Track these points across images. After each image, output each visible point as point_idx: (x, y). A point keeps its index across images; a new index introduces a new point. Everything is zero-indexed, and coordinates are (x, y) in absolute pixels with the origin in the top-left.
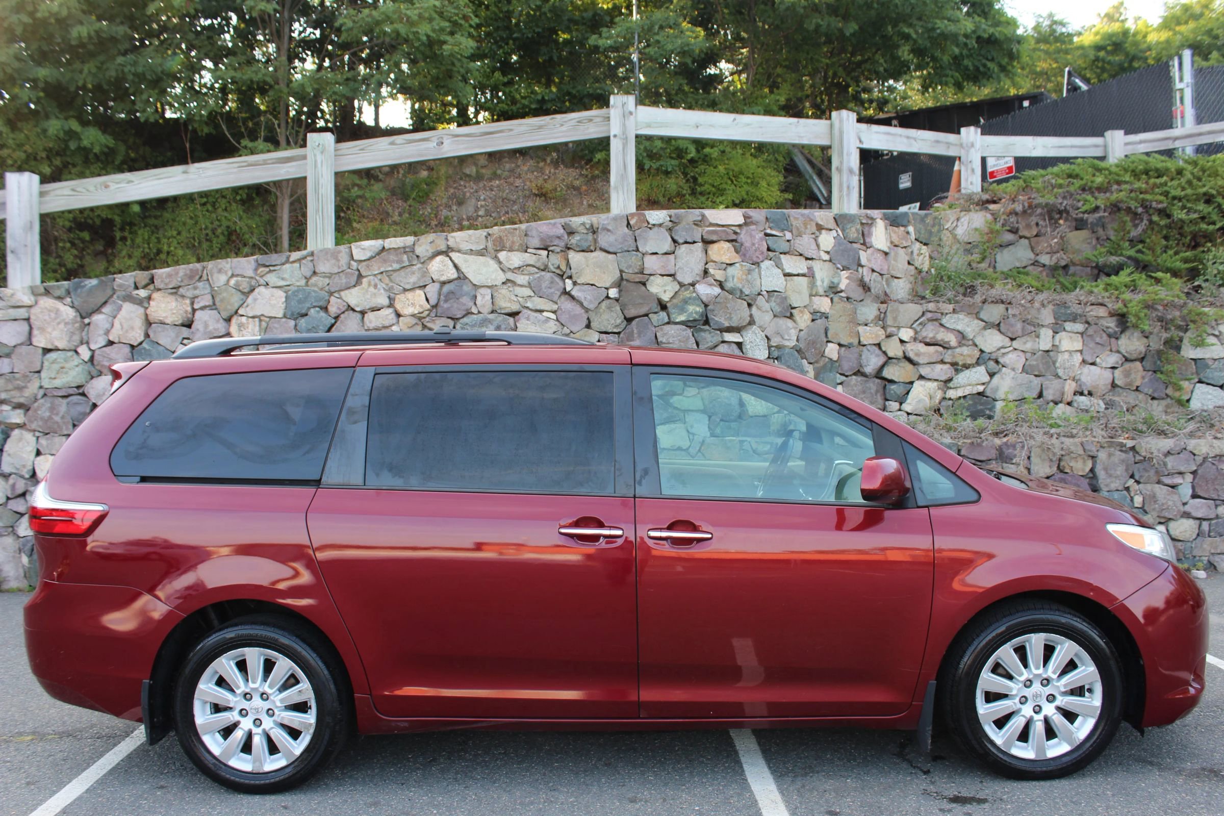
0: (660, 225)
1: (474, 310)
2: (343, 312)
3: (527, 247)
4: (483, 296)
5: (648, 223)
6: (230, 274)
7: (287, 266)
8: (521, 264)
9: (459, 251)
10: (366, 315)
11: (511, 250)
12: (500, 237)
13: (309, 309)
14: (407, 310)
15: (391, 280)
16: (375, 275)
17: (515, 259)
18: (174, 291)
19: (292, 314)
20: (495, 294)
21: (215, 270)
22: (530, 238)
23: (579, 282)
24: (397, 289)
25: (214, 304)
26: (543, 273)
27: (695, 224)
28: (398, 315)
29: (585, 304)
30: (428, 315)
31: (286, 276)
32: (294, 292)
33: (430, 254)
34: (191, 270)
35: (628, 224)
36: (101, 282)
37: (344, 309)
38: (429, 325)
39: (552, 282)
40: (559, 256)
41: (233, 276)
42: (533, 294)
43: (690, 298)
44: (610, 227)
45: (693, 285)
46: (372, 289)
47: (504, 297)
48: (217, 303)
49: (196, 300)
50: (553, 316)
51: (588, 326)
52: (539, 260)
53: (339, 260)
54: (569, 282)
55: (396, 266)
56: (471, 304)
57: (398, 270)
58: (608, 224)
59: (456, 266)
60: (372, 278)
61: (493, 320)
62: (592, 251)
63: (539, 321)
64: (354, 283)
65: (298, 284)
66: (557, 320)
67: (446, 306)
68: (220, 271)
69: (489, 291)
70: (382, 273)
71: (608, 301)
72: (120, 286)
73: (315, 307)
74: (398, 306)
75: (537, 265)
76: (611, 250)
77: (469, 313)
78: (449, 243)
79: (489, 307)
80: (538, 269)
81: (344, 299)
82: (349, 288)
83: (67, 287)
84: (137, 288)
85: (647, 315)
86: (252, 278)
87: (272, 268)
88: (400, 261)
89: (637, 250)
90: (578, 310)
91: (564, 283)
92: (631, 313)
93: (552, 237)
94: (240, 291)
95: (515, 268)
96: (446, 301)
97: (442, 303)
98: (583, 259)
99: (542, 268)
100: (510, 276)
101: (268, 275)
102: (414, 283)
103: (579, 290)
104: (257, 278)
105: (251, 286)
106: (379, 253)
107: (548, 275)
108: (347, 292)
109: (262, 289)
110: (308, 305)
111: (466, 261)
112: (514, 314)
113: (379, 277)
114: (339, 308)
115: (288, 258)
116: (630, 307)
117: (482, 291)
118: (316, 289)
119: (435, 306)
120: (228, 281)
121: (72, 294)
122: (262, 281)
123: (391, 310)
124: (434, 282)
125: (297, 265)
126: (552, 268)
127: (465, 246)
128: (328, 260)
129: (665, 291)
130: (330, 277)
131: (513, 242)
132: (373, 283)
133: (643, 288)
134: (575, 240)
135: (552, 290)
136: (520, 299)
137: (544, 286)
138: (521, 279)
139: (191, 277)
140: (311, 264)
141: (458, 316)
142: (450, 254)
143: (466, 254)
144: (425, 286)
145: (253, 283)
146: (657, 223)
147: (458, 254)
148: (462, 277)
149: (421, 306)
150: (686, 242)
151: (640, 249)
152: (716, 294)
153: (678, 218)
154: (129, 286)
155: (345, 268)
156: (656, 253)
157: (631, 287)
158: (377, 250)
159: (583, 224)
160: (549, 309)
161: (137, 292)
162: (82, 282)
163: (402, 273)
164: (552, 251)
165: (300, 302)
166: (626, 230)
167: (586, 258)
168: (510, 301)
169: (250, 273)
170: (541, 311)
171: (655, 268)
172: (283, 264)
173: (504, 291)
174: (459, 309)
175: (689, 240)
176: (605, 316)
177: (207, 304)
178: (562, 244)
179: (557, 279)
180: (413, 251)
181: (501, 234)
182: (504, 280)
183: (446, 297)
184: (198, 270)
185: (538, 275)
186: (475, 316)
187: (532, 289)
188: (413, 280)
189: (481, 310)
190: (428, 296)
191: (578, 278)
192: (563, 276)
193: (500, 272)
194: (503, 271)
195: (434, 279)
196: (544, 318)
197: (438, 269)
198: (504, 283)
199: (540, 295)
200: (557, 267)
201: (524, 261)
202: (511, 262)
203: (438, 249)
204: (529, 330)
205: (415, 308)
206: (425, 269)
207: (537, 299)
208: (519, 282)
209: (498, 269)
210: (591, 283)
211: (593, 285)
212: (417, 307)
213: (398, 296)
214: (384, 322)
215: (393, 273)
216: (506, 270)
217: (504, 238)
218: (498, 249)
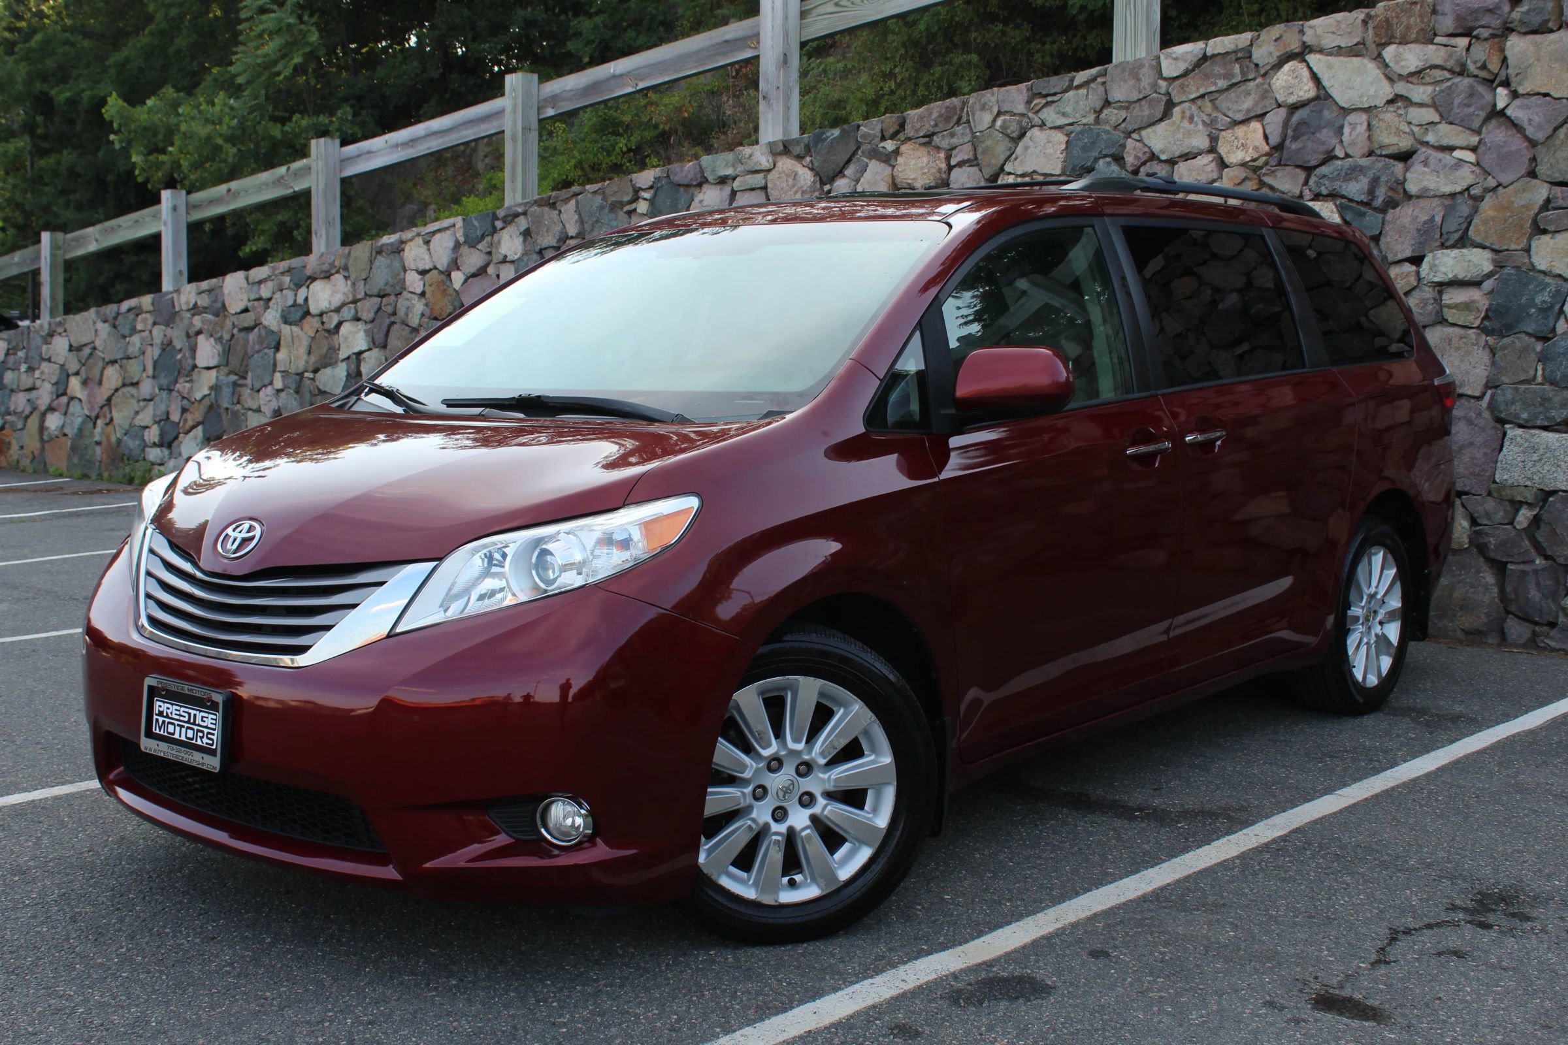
1: (1339, 153)
2: (1144, 163)
3: (1435, 35)
4: (1353, 126)
6: (995, 110)
7: (1071, 93)
8: (1421, 65)
9: (1321, 51)
10: (1176, 167)
11: (1404, 42)
12: (1387, 20)
13: (1096, 160)
14: (1235, 157)
15: (1216, 108)
16: (1193, 100)
17: (1410, 57)
18: (927, 139)
19: (1073, 169)
20: (1374, 122)
21: (977, 106)
22: (1439, 17)
23: (1521, 90)
24: (1223, 121)
25: (976, 158)
26: (1457, 80)
28: (1222, 165)
29: (1530, 131)
30: (1266, 163)
31: (1068, 110)
32: (1077, 134)
33: (1273, 60)
34: (947, 108)
36: (843, 132)
37: (1144, 158)
38: (1266, 179)
39: (1471, 96)
40: (1487, 45)
41: (999, 114)
42: (1437, 119)
46: (1186, 124)
47: (1388, 127)
48: (980, 157)
49: (954, 152)
50: (1470, 157)
51: (1532, 174)
52: (1450, 56)
53: (1139, 80)
54: (1502, 92)
55: (1222, 84)
56: (1334, 141)
57: (1227, 90)
59: (1315, 78)
60: (1187, 105)
61: (1369, 168)
62: (1551, 31)
63: (1445, 166)
64: (1159, 116)
65: (1084, 121)
66: (1478, 164)
67: (1294, 146)
68: (983, 107)
69: (1364, 117)
70: (1202, 96)
72: (864, 136)
73: (1106, 156)
74: (1222, 149)
75: (1449, 65)
77: (1330, 157)
78: (1305, 38)
79: (1361, 147)
80: (1451, 71)
81: (1146, 141)
82: (1153, 124)
83: (806, 140)
84: (883, 139)
86: (1023, 115)
87: (1050, 99)
88: (1227, 76)
90: (1517, 143)
91: (1495, 96)
93: (1476, 11)
94: (1008, 136)
95: (1412, 74)
96: (1295, 138)
97: (1288, 141)
98: (1531, 48)
99: (1458, 70)
100: (1401, 88)
101: (1045, 110)
102: (1249, 110)
103: (1521, 107)
104: (1030, 115)
105: (1022, 128)
106: (1198, 64)
107: (1467, 81)
108: (1149, 130)
109: (1035, 132)
110: (1095, 154)
111: (1330, 67)
112: (1405, 157)
113: (1199, 102)
114: (1136, 157)
115: (1072, 81)
117: (1352, 118)
118: (1108, 128)
119: (1279, 148)
120: (994, 121)
121: (812, 150)
122: (1036, 120)
123: (1210, 157)
124: (1279, 106)
125: (1083, 91)
126: (1472, 68)
127: (1329, 42)
128: (1125, 81)
130: (1127, 108)
131: (1408, 28)
132: (1188, 114)
134: (1519, 13)
135: (1472, 109)
136: (1416, 129)
137: (1457, 101)
138: (1420, 93)
139: (947, 119)
140: (1101, 89)
141: (1313, 163)
142: (1307, 57)
143: (1331, 54)
144: (1265, 114)
145: (1025, 121)
147: (1318, 56)
148: (1323, 96)
149: (1256, 148)
154: (875, 136)
155: (1148, 92)
158: (1195, 59)
160: (1464, 144)
161: (882, 144)
162: (824, 133)
163: (1232, 94)
164: (1477, 37)
165: (1085, 149)
167: (1535, 44)
168: (1399, 132)
169: (1020, 108)
170: (1452, 149)
172: (1065, 91)
173: (1389, 116)
174: (1315, 152)
176: (1564, 153)
177: (966, 158)
178: (1496, 23)
179: (1481, 89)
180: (1250, 57)
182: (1390, 97)
183: (1295, 131)
184: (955, 107)
185: (1449, 84)
186: (1339, 162)
187: (1437, 110)
188: (1247, 104)
189: (1350, 152)
190: (1267, 132)
191: (1520, 84)
192: (1492, 81)
193: (1385, 83)
194: (1390, 80)
195: (1280, 101)
196: (1453, 162)
197: (1283, 84)
198: (1390, 102)
199: (1451, 119)
200: (1484, 67)
201: (1426, 60)
202: (1403, 63)
203: (1288, 49)
204: (1425, 183)
205: (1246, 152)
206: (1266, 86)
207: (1444, 128)
208: (1416, 98)
209: (1382, 77)
210: (1543, 91)
211: (1546, 95)
212: (1250, 150)
213: (1223, 133)
214: (1199, 178)
215: (1217, 95)
216: (1395, 78)
217: (1395, 21)
218: (1384, 41)
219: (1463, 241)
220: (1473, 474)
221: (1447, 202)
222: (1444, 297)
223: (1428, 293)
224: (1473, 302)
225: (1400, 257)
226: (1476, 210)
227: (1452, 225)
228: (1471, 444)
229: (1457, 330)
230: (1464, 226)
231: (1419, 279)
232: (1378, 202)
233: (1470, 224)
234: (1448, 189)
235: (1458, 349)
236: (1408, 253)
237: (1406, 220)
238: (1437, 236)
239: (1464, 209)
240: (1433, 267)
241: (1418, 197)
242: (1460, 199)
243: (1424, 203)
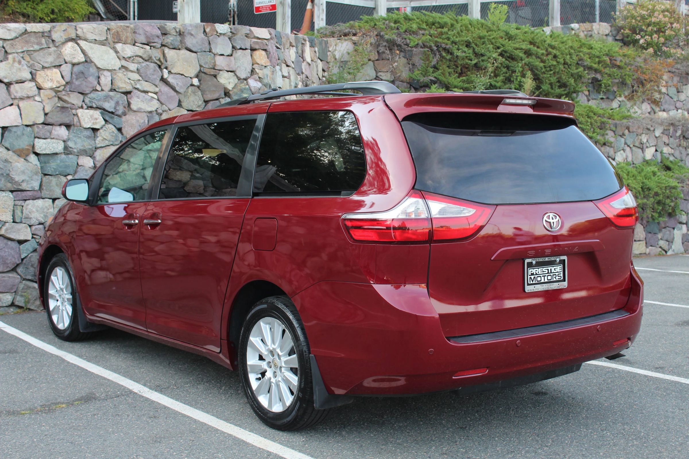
0: (224, 34)
1: (99, 88)
3: (136, 42)
4: (105, 77)
5: (217, 32)
8: (132, 54)
9: (86, 40)
11: (125, 43)
12: (118, 32)
14: (48, 85)
15: (32, 59)
16: (18, 53)
17: (128, 50)
20: (114, 77)
22: (137, 35)
23: (172, 71)
24: (38, 66)
26: (148, 63)
27: (246, 36)
28: (39, 88)
29: (177, 89)
30: (63, 90)
33: (63, 40)
35: (205, 31)
38: (66, 98)
39: (154, 71)
40: (158, 51)
42: (141, 79)
43: (245, 89)
44: (193, 33)
45: (246, 79)
46: (16, 64)
47: (121, 79)
50: (155, 96)
51: (180, 106)
52: (145, 52)
54: (165, 71)
55: (36, 47)
56: (96, 83)
57: (38, 51)
58: (192, 30)
59: (83, 52)
60: (16, 54)
61: (113, 97)
62: (179, 49)
63: (146, 99)
64: (2, 58)
66: (158, 100)
69: (108, 74)
70: (24, 52)
71: (193, 88)
74: (39, 80)
75: (144, 56)
76: (194, 50)
77: (94, 90)
78: (78, 33)
79: (109, 86)
80: (143, 59)
85: (217, 99)
88: (39, 44)
89: (210, 51)
90: (172, 93)
91: (163, 72)
92: (209, 97)
93: (153, 36)
95: (128, 58)
96: (77, 79)
97: (74, 80)
98: (175, 55)
99: (147, 59)
100: (124, 63)
102: (51, 63)
103: (173, 78)
106: (21, 35)
107: (151, 65)
111: (92, 48)
112: (127, 93)
113: (22, 55)
116: (207, 93)
117: (104, 73)
119: (69, 83)
123: (33, 84)
124: (66, 63)
126: (153, 59)
127: (91, 37)
129: (229, 83)
131: (127, 37)
132: (17, 59)
133: (215, 79)
134: (169, 40)
135: (154, 77)
136: (132, 82)
137: (148, 72)
138: (133, 67)
141: (87, 92)
142: (79, 42)
143: (91, 42)
144: (60, 65)
146: (223, 33)
147: (85, 42)
148: (88, 61)
149: (58, 82)
150: (241, 49)
151: (213, 51)
152: (259, 87)
153: (236, 30)
156: (223, 55)
157: (207, 78)
158: (21, 32)
159: (175, 28)
160: (153, 91)
163: (41, 53)
164: (154, 47)
166: (203, 36)
167: (177, 53)
168: (125, 82)
170: (147, 92)
171: (223, 65)
173: (120, 74)
174: (87, 87)
175: (243, 47)
176: (192, 98)
178: (160, 42)
179: (158, 69)
180: (50, 36)
181: (118, 30)
182: (120, 66)
183: (76, 75)
185: (144, 64)
186: (99, 93)
187: (140, 74)
188: (50, 60)
189: (104, 88)
190: (63, 74)
191: (172, 69)
192: (161, 66)
193: (117, 60)
194: (119, 59)
195: (67, 61)
196: (149, 98)
197: (69, 52)
198: (120, 68)
199: (147, 79)
200: (158, 59)
201: (134, 53)
202: (125, 52)
203: (70, 36)
204: (140, 106)
205: (53, 83)
206: (59, 52)
207: (143, 82)
208: (130, 68)
209: (115, 57)
210: (181, 73)
211: (182, 75)
212: (55, 82)
213: (39, 72)
214: (28, 93)
215: (32, 52)
216: (121, 58)
217: (121, 33)
218: (116, 41)
221: (149, 115)
232: (119, 113)
234: (150, 109)
237: (133, 121)
239: (156, 118)
241: (137, 111)
242: (153, 114)
243: (139, 114)
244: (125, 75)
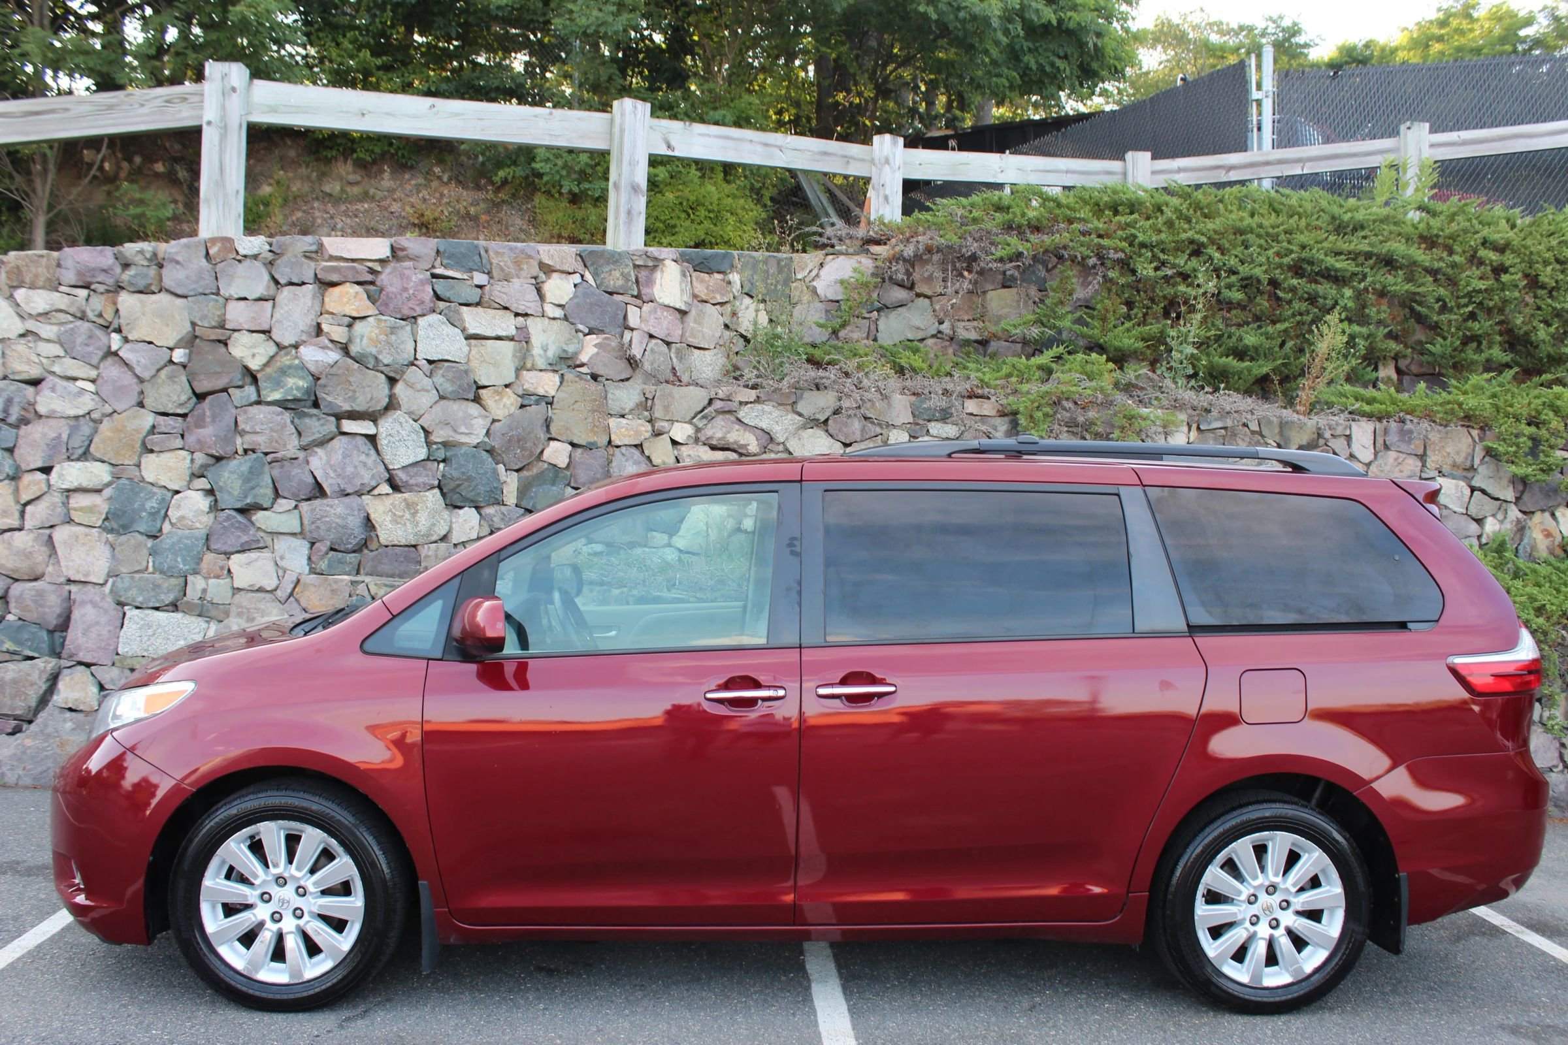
0: (255, 257)
3: (60, 285)
5: (237, 253)
8: (47, 308)
11: (33, 287)
12: (18, 267)
17: (40, 300)
20: (7, 352)
22: (63, 271)
23: (130, 338)
26: (79, 323)
27: (306, 257)
29: (138, 370)
35: (207, 253)
39: (90, 337)
40: (103, 298)
42: (62, 353)
43: (290, 367)
44: (179, 258)
45: (296, 346)
47: (20, 357)
50: (90, 387)
51: (141, 405)
52: (72, 303)
54: (114, 336)
58: (177, 253)
62: (154, 293)
63: (70, 393)
66: (97, 393)
71: (170, 368)
75: (72, 310)
76: (179, 292)
80: (73, 316)
85: (225, 390)
89: (218, 294)
90: (128, 379)
91: (110, 339)
92: (203, 386)
93: (94, 269)
95: (40, 315)
98: (138, 304)
99: (79, 315)
100: (31, 325)
103: (131, 350)
107: (87, 325)
112: (35, 383)
116: (202, 377)
126: (91, 315)
129: (254, 356)
131: (36, 276)
133: (222, 349)
134: (127, 276)
135: (90, 349)
136: (44, 361)
137: (79, 341)
138: (47, 330)
146: (250, 253)
150: (291, 284)
151: (222, 292)
152: (331, 361)
153: (280, 247)
156: (245, 299)
157: (207, 347)
159: (141, 252)
160: (84, 376)
164: (94, 291)
166: (204, 262)
167: (142, 302)
168: (29, 362)
170: (75, 379)
171: (241, 320)
173: (21, 347)
175: (295, 280)
176: (166, 390)
178: (110, 281)
179: (99, 333)
181: (20, 263)
182: (22, 331)
185: (71, 326)
187: (62, 346)
191: (129, 332)
192: (107, 327)
193: (17, 319)
194: (22, 317)
196: (77, 390)
198: (22, 336)
199: (74, 355)
200: (100, 315)
201: (52, 305)
202: (32, 305)
204: (53, 406)
207: (68, 361)
208: (44, 335)
209: (14, 314)
210: (148, 339)
211: (150, 343)
216: (26, 316)
217: (24, 269)
218: (15, 284)
219: (85, 456)
220: (99, 648)
221: (72, 423)
222: (71, 501)
223: (57, 498)
224: (95, 506)
225: (33, 466)
226: (96, 431)
227: (77, 442)
228: (97, 623)
229: (82, 529)
230: (87, 443)
231: (49, 486)
232: (12, 419)
233: (91, 441)
234: (73, 412)
235: (84, 544)
236: (39, 464)
237: (37, 436)
238: (64, 450)
239: (86, 428)
240: (61, 476)
241: (47, 417)
242: (82, 420)
243: (52, 422)
244: (30, 348)
